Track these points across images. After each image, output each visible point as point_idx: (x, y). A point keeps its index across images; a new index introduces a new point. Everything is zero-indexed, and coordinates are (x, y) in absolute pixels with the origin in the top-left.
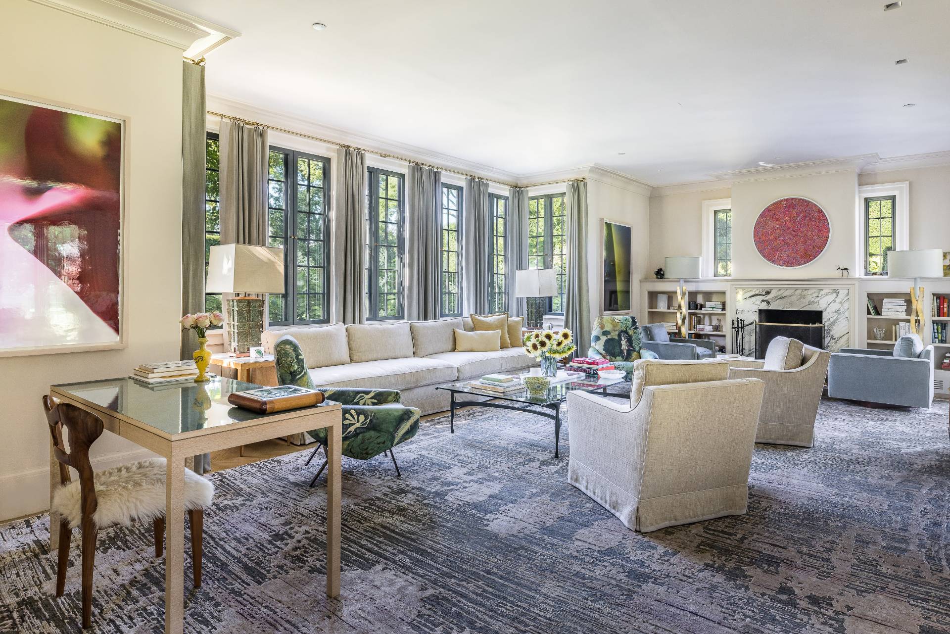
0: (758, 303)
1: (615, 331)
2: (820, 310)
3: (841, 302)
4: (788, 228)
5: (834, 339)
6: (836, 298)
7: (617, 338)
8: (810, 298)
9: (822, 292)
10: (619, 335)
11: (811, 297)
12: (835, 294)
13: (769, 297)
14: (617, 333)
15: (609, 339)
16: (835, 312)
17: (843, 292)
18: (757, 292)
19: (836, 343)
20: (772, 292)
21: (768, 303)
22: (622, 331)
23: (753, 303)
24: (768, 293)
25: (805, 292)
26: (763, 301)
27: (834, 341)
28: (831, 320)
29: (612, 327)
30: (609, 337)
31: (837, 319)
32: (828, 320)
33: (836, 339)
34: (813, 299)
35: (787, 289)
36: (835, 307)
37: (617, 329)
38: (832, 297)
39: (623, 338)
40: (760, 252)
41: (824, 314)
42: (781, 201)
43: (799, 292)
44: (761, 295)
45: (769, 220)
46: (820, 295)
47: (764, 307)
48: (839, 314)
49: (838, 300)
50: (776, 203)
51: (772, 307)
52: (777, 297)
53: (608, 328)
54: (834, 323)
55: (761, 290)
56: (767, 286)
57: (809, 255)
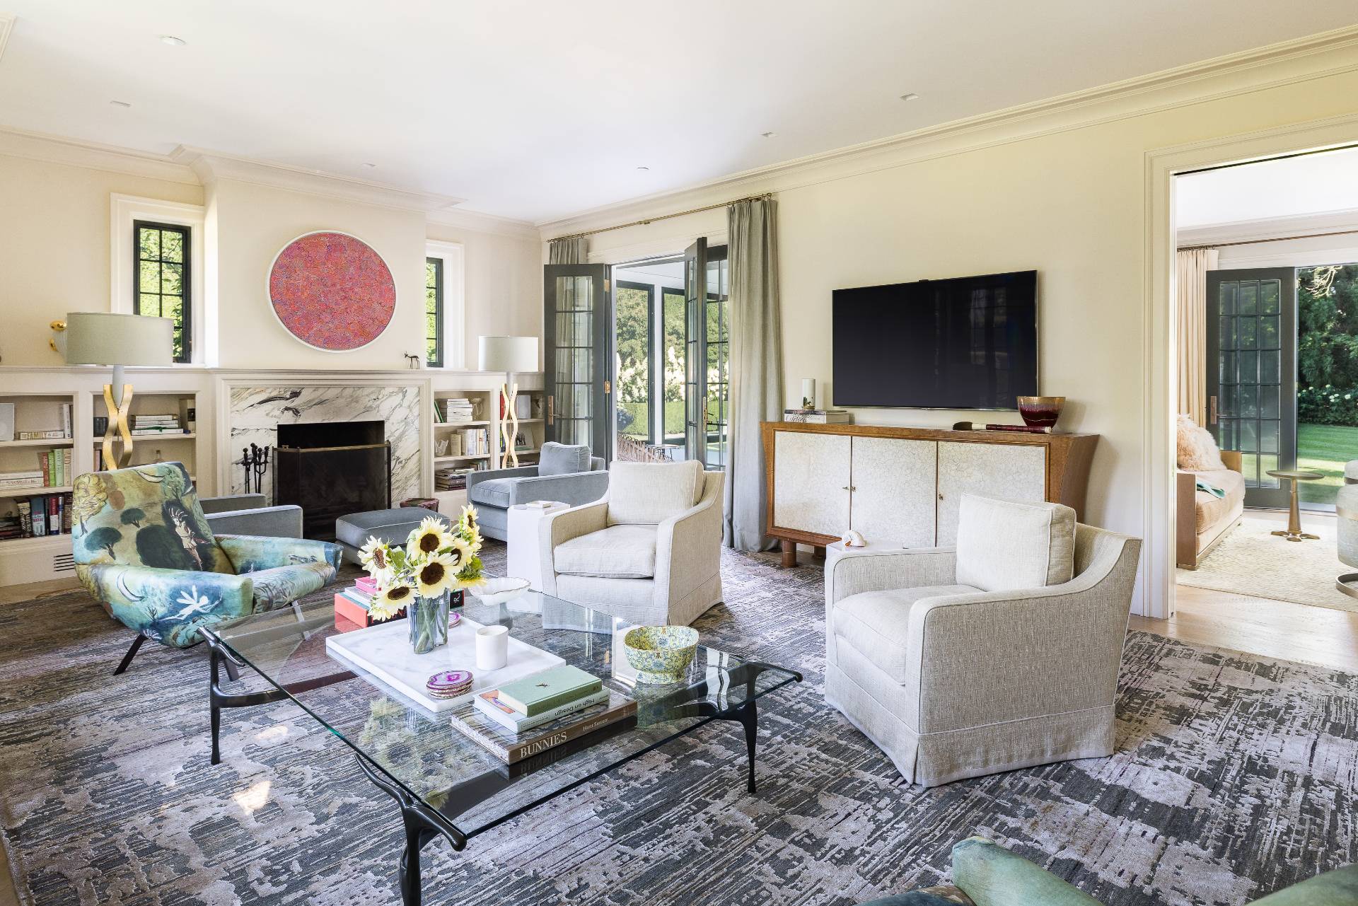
0: (277, 413)
1: (152, 505)
2: (381, 419)
3: (409, 406)
4: (334, 285)
5: (401, 462)
6: (402, 400)
7: (162, 522)
8: (366, 401)
9: (383, 392)
10: (166, 516)
11: (367, 399)
12: (401, 395)
13: (296, 403)
14: (159, 509)
15: (143, 530)
16: (402, 421)
17: (412, 392)
18: (274, 394)
19: (403, 467)
20: (304, 392)
21: (296, 412)
22: (169, 504)
23: (267, 415)
24: (295, 394)
25: (359, 392)
26: (287, 409)
27: (401, 465)
28: (397, 434)
29: (141, 495)
30: (143, 524)
31: (403, 433)
32: (392, 434)
33: (404, 462)
34: (371, 403)
35: (329, 387)
36: (400, 414)
37: (156, 499)
38: (396, 399)
39: (176, 521)
40: (284, 320)
41: (387, 426)
42: (320, 235)
43: (348, 392)
44: (281, 398)
45: (298, 263)
46: (380, 397)
47: (288, 419)
48: (407, 424)
49: (406, 403)
50: (314, 236)
51: (306, 419)
52: (310, 401)
53: (133, 500)
54: (400, 438)
55: (282, 390)
56: (293, 382)
57: (366, 331)
